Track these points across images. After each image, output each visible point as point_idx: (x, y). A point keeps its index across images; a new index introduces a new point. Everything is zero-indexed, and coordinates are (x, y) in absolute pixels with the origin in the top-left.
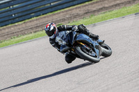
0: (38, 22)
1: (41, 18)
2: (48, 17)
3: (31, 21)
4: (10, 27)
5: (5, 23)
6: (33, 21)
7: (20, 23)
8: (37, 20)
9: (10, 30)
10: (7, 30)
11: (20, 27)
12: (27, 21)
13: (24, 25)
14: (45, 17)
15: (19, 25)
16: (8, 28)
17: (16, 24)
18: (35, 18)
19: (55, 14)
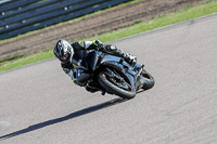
0: (104, 18)
1: (110, 12)
2: (119, 10)
3: (93, 17)
4: (61, 27)
5: (51, 21)
6: (97, 16)
7: (76, 20)
8: (102, 15)
9: (60, 31)
10: (56, 32)
11: (77, 26)
12: (87, 16)
13: (82, 24)
14: (115, 11)
15: (75, 23)
16: (57, 28)
17: (71, 22)
18: (99, 12)
19: (130, 6)
